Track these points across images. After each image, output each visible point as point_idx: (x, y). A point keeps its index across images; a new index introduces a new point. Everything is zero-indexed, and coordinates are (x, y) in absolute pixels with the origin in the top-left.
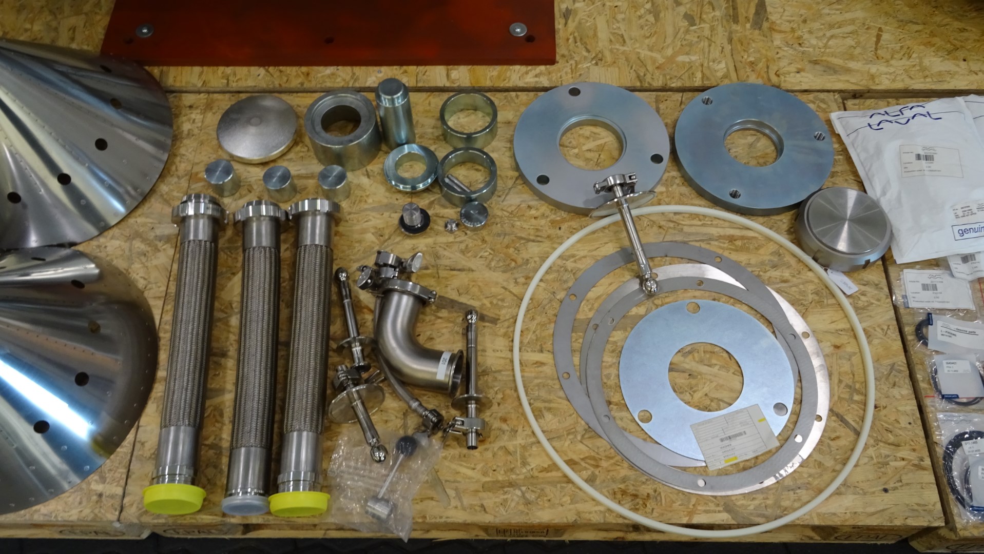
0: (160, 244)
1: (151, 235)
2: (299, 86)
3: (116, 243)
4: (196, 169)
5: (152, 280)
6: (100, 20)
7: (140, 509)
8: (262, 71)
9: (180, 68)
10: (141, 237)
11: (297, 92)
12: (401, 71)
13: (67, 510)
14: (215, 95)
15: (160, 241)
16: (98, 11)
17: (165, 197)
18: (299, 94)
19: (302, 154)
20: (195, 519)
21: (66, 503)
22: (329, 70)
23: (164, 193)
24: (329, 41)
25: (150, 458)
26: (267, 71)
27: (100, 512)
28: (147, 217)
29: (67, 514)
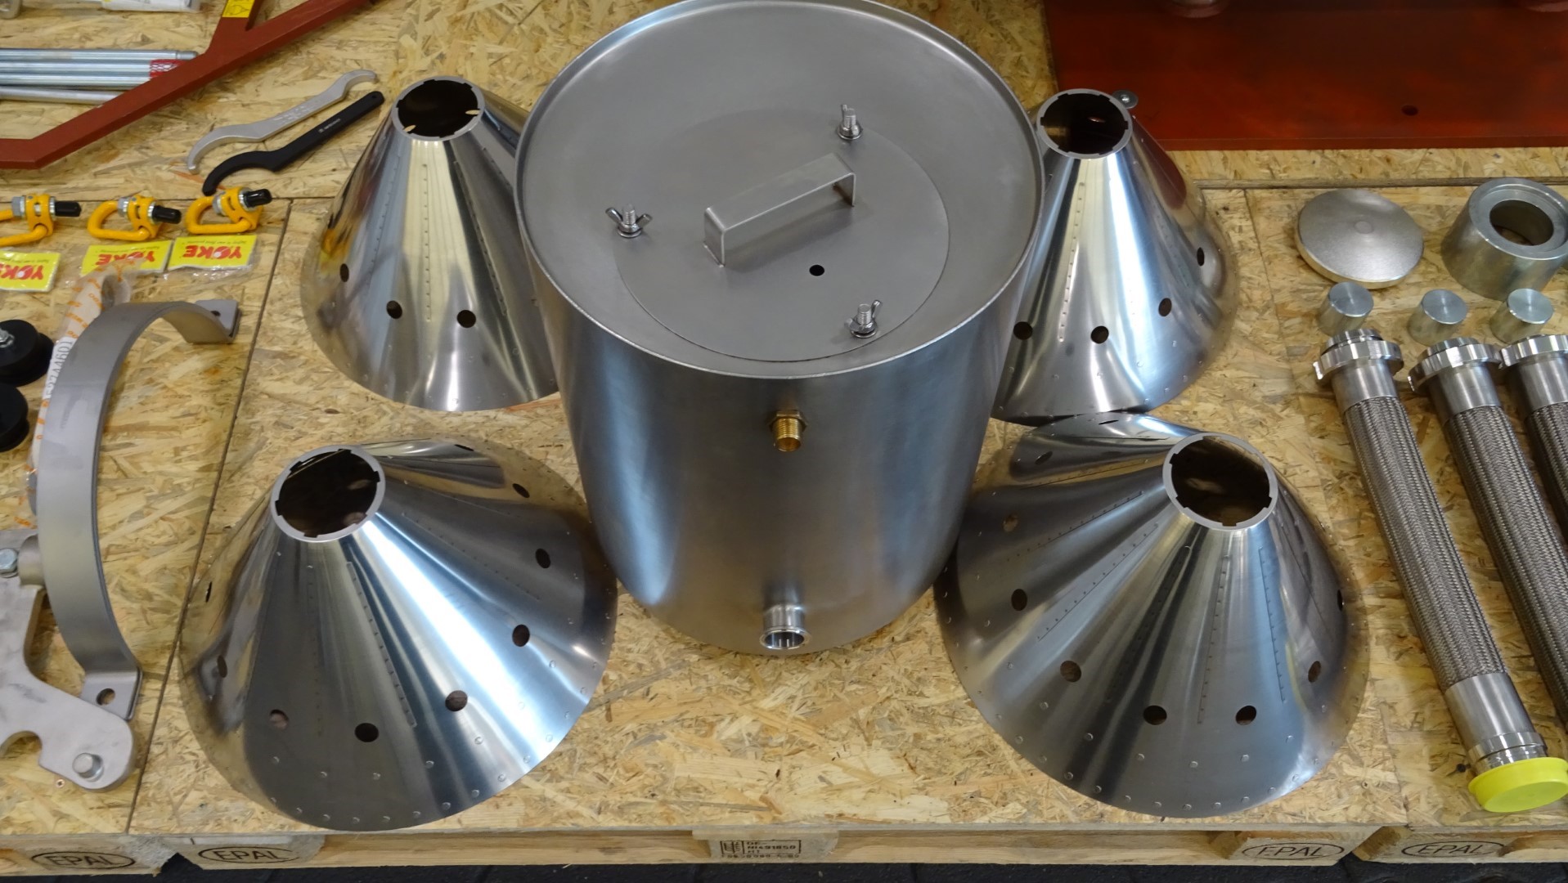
0: (1278, 408)
1: (1257, 395)
2: (1383, 177)
3: (1209, 407)
4: (1278, 299)
5: (1290, 460)
6: (1033, 87)
7: (1434, 806)
8: (1315, 155)
9: (1188, 153)
10: (1242, 398)
11: (1381, 187)
12: (1530, 156)
13: (1323, 807)
14: (1257, 192)
15: (1274, 403)
16: (1024, 73)
17: (1251, 338)
18: (1384, 189)
19: (1431, 276)
20: (1528, 820)
21: (1316, 796)
22: (1418, 154)
23: (1247, 333)
24: (1411, 112)
25: (1412, 727)
26: (1323, 156)
27: (1376, 810)
28: (1238, 369)
29: (1326, 814)
